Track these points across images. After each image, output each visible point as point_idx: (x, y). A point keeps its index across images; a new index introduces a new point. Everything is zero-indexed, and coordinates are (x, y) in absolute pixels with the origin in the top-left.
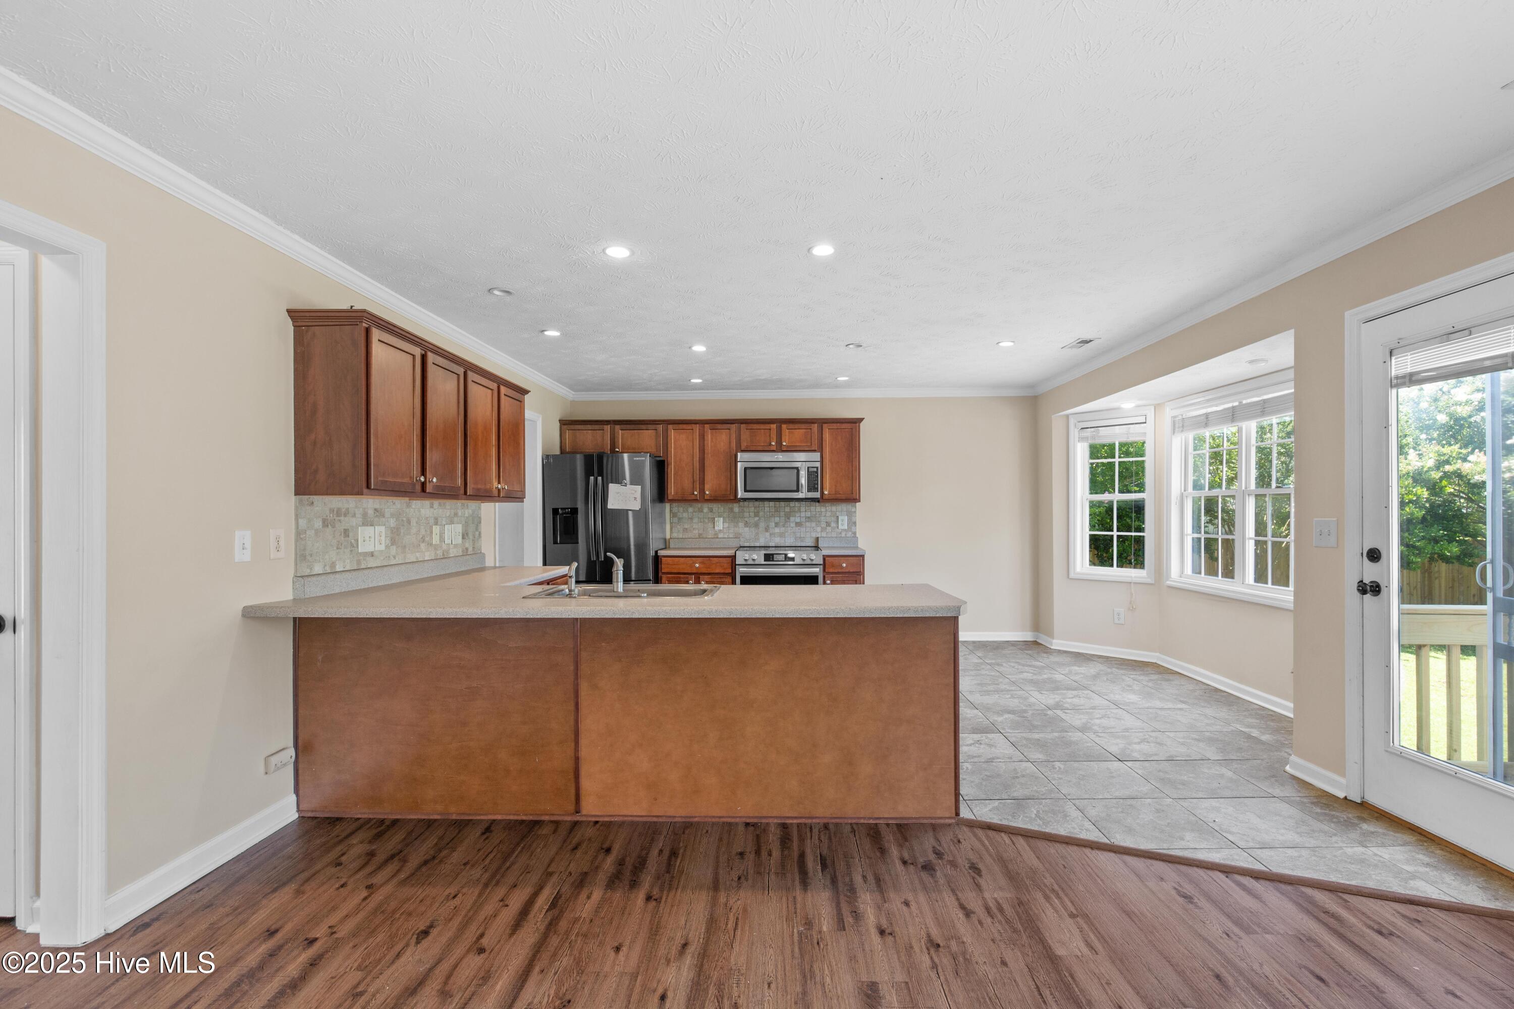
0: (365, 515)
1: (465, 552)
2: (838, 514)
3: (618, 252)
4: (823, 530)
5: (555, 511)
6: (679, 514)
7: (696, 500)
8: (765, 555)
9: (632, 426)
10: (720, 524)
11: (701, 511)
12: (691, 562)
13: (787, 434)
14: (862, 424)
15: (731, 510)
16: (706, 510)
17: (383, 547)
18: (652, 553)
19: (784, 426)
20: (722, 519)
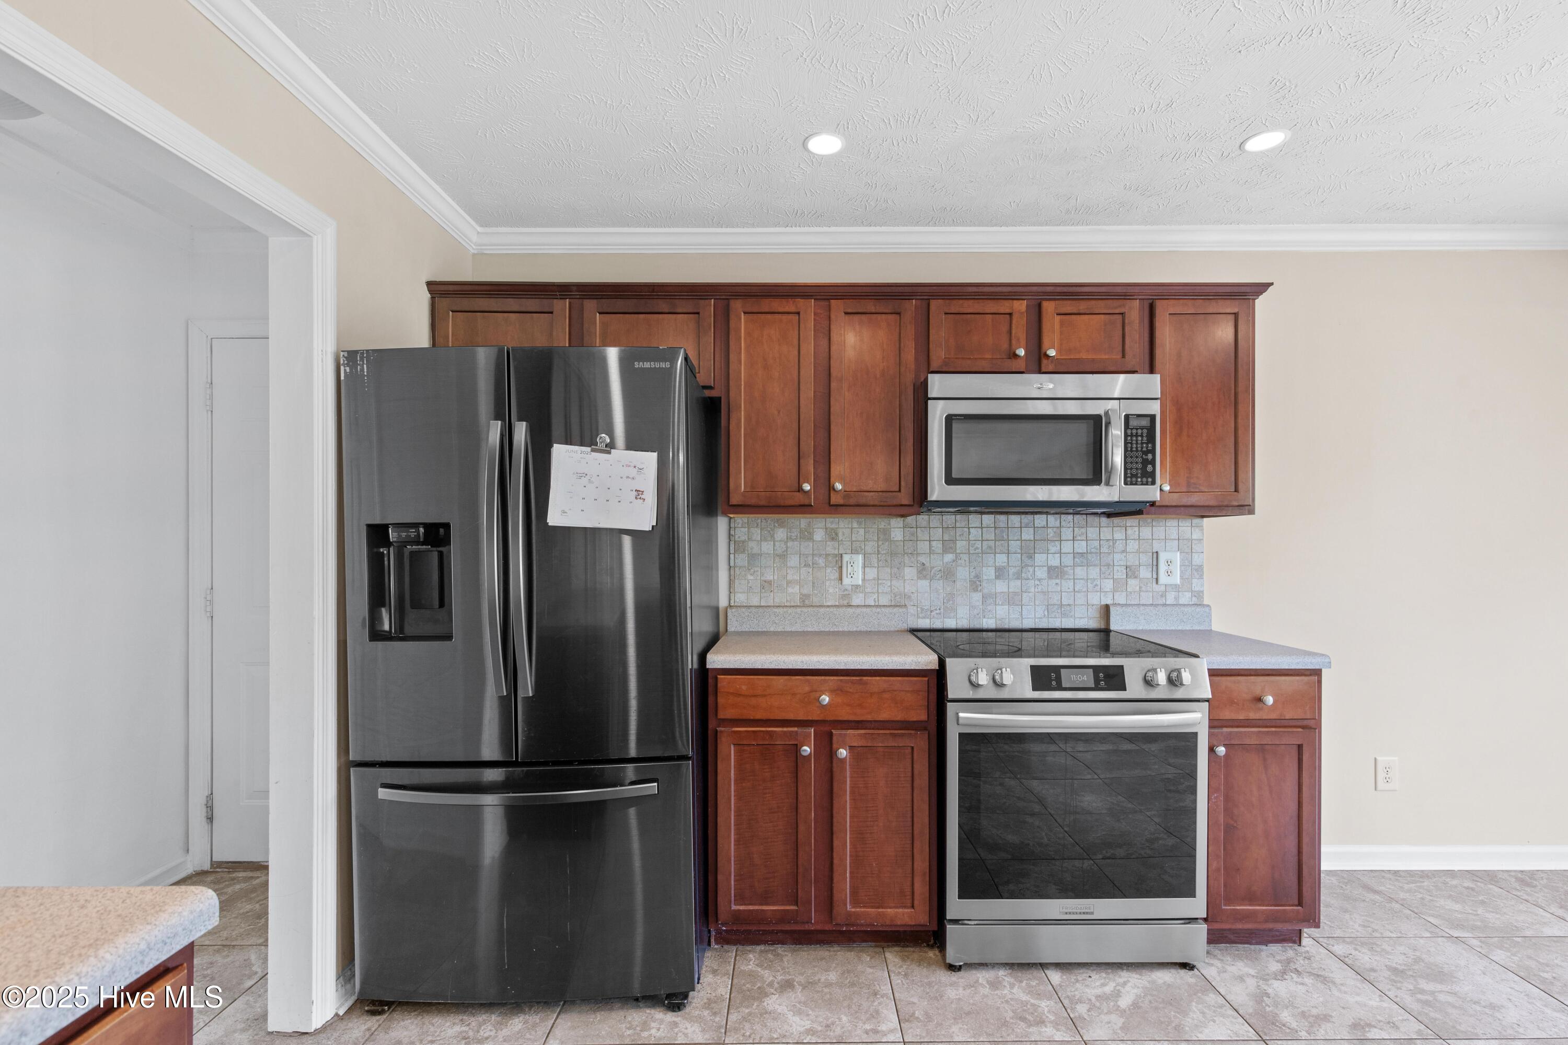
4: (1118, 585)
5: (374, 532)
6: (751, 544)
7: (804, 508)
8: (1035, 669)
9: (630, 304)
10: (855, 569)
11: (806, 535)
12: (807, 689)
13: (1057, 326)
14: (1261, 303)
15: (885, 534)
16: (819, 535)
18: (691, 662)
19: (1049, 307)
20: (860, 558)
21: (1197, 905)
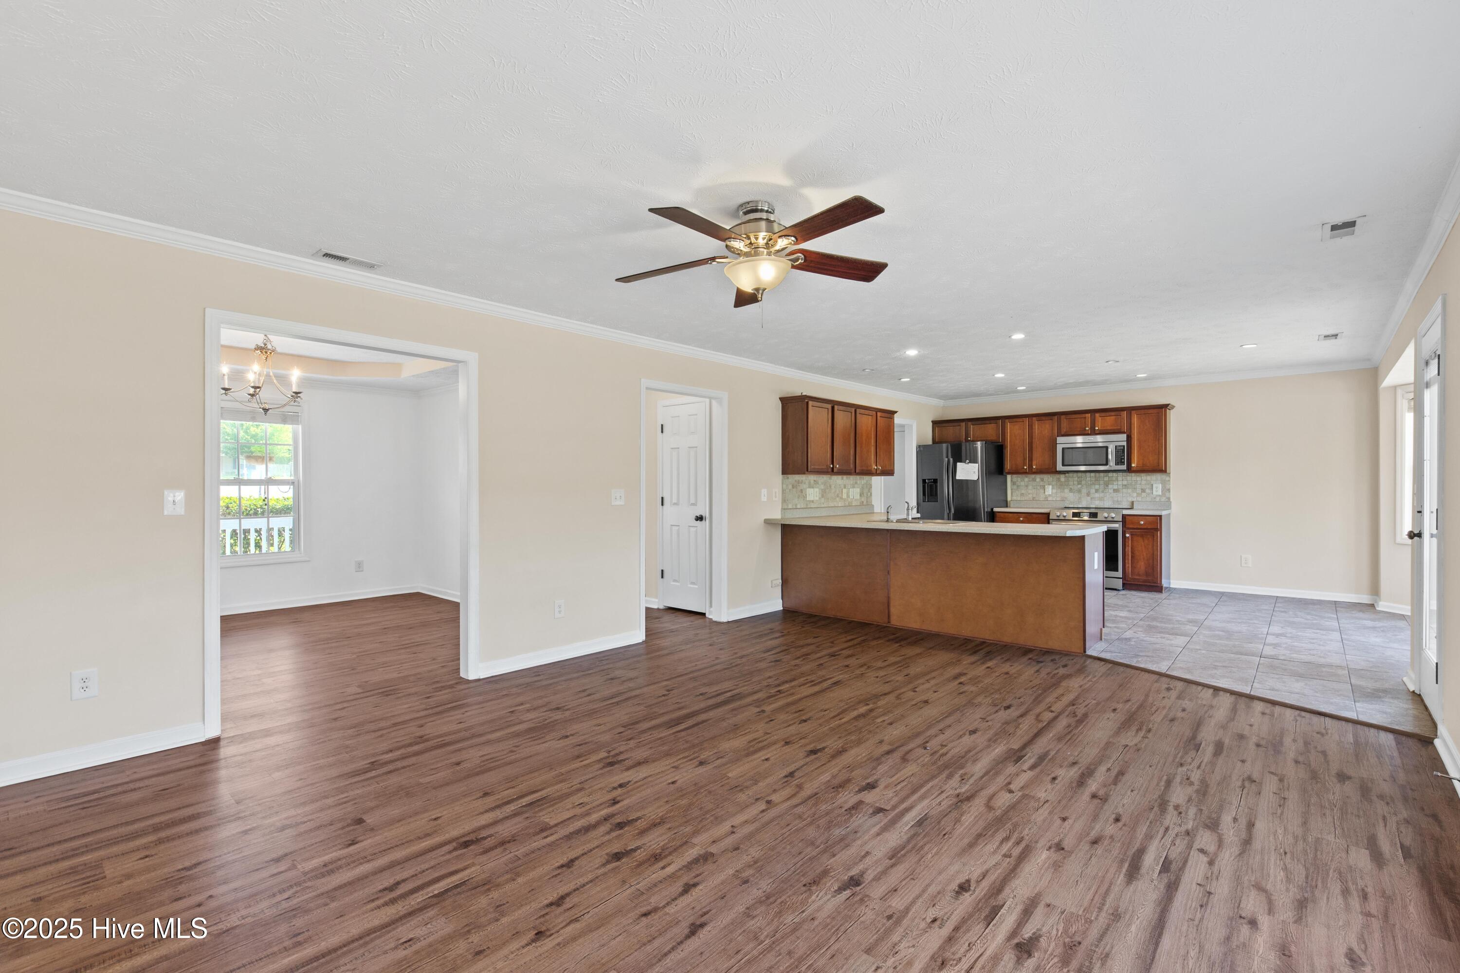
0: (810, 483)
1: (862, 504)
2: (1152, 482)
3: (912, 353)
4: (1138, 495)
5: (924, 481)
6: (1017, 483)
7: (1025, 473)
9: (979, 422)
10: (1049, 490)
11: (1034, 480)
12: (1017, 517)
13: (1100, 420)
14: (1168, 409)
15: (1059, 479)
16: (1038, 480)
17: (817, 499)
18: (987, 510)
19: (1098, 415)
20: (1051, 486)
21: (1119, 574)
